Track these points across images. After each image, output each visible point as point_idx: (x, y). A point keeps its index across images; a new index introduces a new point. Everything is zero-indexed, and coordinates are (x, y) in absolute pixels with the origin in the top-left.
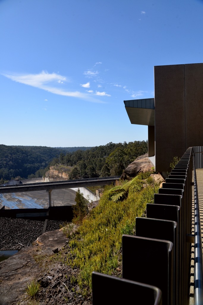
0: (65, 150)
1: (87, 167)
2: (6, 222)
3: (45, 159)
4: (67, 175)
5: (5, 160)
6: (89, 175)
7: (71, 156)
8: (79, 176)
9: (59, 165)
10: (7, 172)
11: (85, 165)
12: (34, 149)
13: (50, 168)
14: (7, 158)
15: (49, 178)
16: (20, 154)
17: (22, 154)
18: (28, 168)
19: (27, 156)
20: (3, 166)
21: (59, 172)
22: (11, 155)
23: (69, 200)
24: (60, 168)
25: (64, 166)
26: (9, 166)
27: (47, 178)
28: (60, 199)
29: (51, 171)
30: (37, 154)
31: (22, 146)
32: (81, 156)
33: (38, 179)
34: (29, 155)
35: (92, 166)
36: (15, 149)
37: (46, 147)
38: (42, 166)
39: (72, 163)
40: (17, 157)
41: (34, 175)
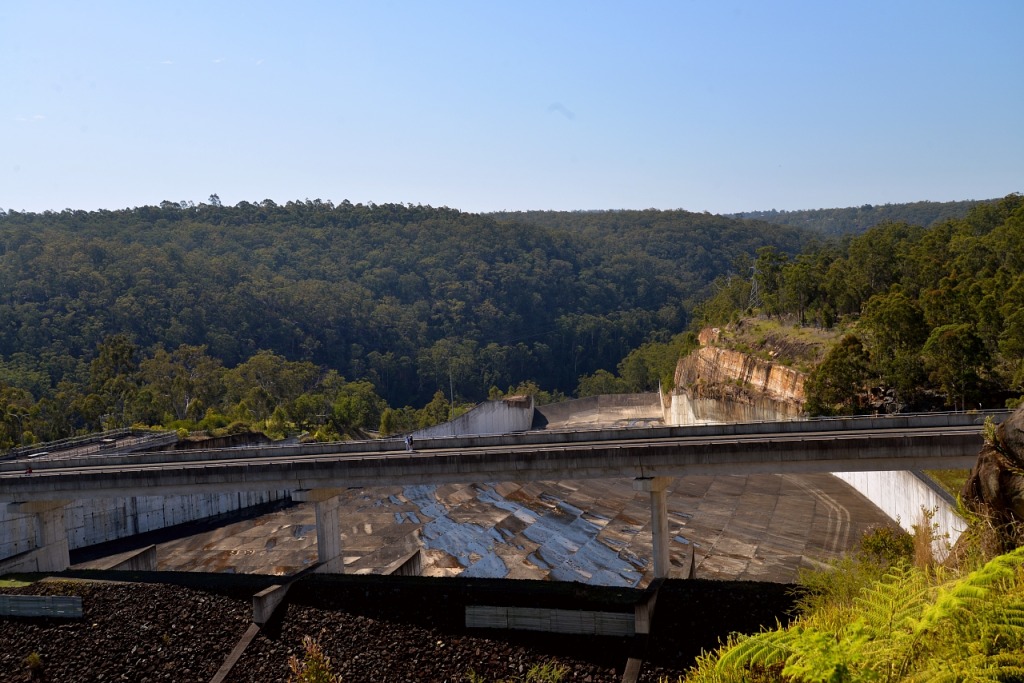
0: (800, 230)
1: (928, 334)
2: (412, 650)
3: (677, 282)
4: (800, 384)
5: (459, 295)
6: (943, 388)
7: (827, 262)
8: (875, 391)
9: (754, 321)
10: (470, 360)
11: (916, 319)
12: (615, 228)
13: (702, 339)
14: (469, 284)
15: (694, 398)
16: (537, 262)
17: (549, 255)
18: (583, 334)
19: (577, 269)
20: (447, 324)
21: (750, 365)
22: (491, 263)
23: (800, 536)
24: (757, 338)
25: (782, 324)
26: (477, 327)
27: (684, 399)
28: (746, 531)
29: (707, 353)
30: (630, 255)
31: (552, 215)
32: (893, 260)
33: (635, 397)
34: (587, 265)
35: (965, 326)
36: (512, 231)
37: (681, 214)
38: (659, 324)
39: (833, 306)
40: (523, 276)
41: (611, 377)
